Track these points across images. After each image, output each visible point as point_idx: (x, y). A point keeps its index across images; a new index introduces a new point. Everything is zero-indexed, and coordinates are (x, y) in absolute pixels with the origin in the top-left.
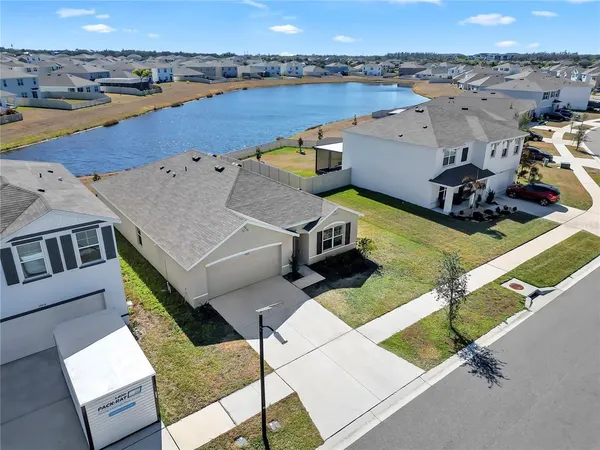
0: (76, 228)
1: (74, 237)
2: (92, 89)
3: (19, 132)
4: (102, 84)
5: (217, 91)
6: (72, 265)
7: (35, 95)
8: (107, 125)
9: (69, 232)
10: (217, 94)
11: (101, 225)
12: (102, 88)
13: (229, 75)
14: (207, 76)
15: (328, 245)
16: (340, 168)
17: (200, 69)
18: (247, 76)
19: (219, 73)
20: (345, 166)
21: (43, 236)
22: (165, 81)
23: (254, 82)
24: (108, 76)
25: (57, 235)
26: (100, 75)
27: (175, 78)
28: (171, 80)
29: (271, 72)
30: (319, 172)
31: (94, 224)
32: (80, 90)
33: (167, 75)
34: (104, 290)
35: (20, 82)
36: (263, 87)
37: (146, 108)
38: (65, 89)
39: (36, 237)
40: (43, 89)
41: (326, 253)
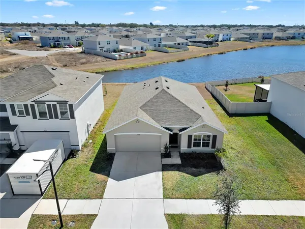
0: (59, 102)
1: (58, 106)
2: (184, 44)
3: (141, 61)
4: (190, 42)
5: (251, 46)
6: (57, 117)
7: (159, 46)
8: (179, 61)
9: (55, 103)
10: (251, 48)
11: (68, 103)
12: (190, 44)
13: (266, 37)
14: (251, 38)
15: (197, 145)
16: (266, 101)
17: (249, 34)
18: (278, 39)
19: (260, 36)
20: (269, 100)
21: (46, 102)
22: (225, 41)
23: (281, 42)
24: (195, 38)
25: (51, 103)
26: (191, 37)
27: (232, 39)
28: (230, 40)
29: (297, 36)
30: (255, 101)
31: (66, 102)
32: (179, 44)
33: (228, 37)
34: (69, 132)
35: (155, 40)
36: (287, 45)
37: (204, 54)
38: (172, 43)
39: (44, 102)
40: (163, 43)
41: (193, 149)
